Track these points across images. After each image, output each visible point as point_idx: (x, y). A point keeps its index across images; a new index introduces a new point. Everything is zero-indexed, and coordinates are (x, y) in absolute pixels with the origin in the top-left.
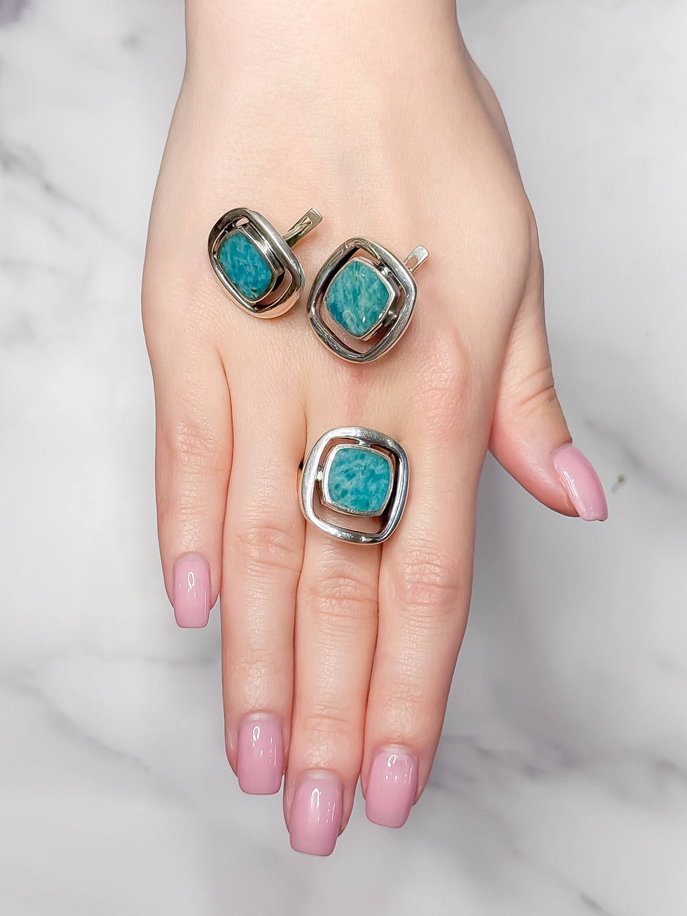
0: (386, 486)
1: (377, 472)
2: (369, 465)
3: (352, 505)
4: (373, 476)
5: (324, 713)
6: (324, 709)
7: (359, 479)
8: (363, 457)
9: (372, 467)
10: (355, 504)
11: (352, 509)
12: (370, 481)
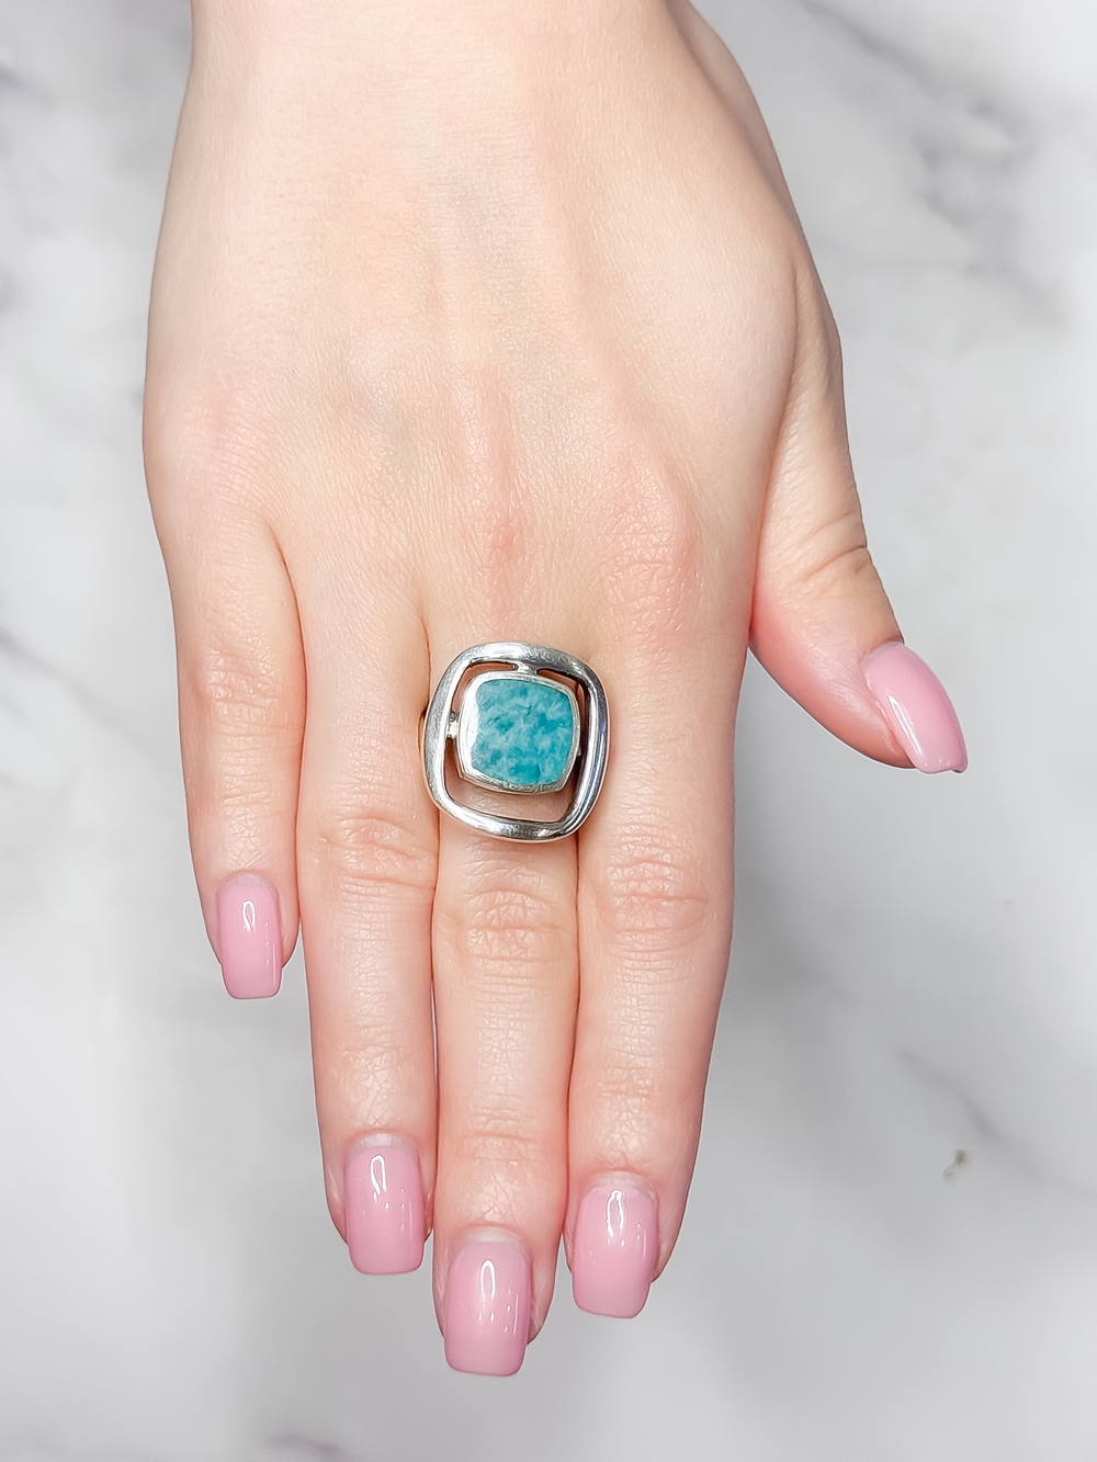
0: (569, 738)
1: (550, 717)
2: (536, 706)
3: (511, 775)
4: (545, 724)
5: (489, 1127)
6: (488, 1121)
7: (520, 731)
8: (524, 692)
9: (541, 708)
10: (515, 774)
11: (512, 782)
12: (540, 732)
